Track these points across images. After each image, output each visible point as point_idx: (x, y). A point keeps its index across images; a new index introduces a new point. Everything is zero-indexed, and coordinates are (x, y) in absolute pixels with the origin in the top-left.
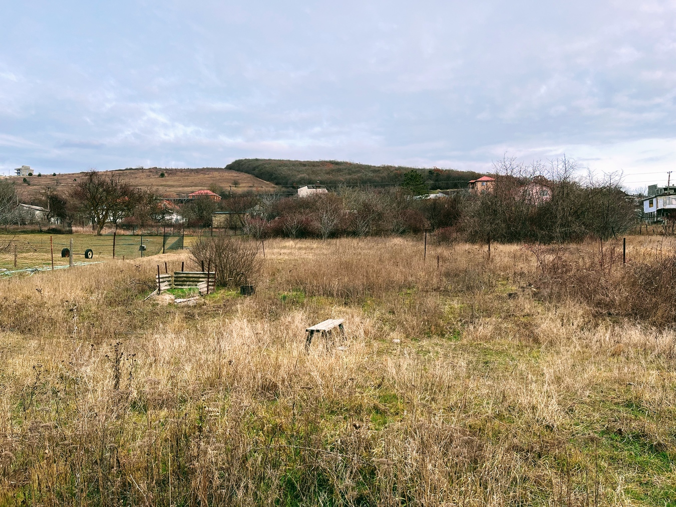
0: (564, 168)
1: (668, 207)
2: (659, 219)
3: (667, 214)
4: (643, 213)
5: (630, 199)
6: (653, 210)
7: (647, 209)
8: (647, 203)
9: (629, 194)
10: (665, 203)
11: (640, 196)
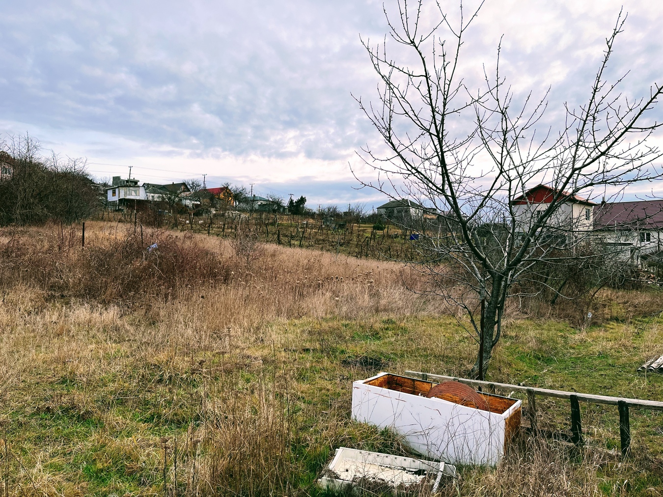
0: (27, 147)
1: (128, 197)
2: (120, 207)
3: (127, 204)
4: (107, 201)
5: (96, 187)
6: (116, 199)
7: (111, 198)
8: (110, 193)
9: (95, 182)
10: (125, 194)
11: (105, 185)
